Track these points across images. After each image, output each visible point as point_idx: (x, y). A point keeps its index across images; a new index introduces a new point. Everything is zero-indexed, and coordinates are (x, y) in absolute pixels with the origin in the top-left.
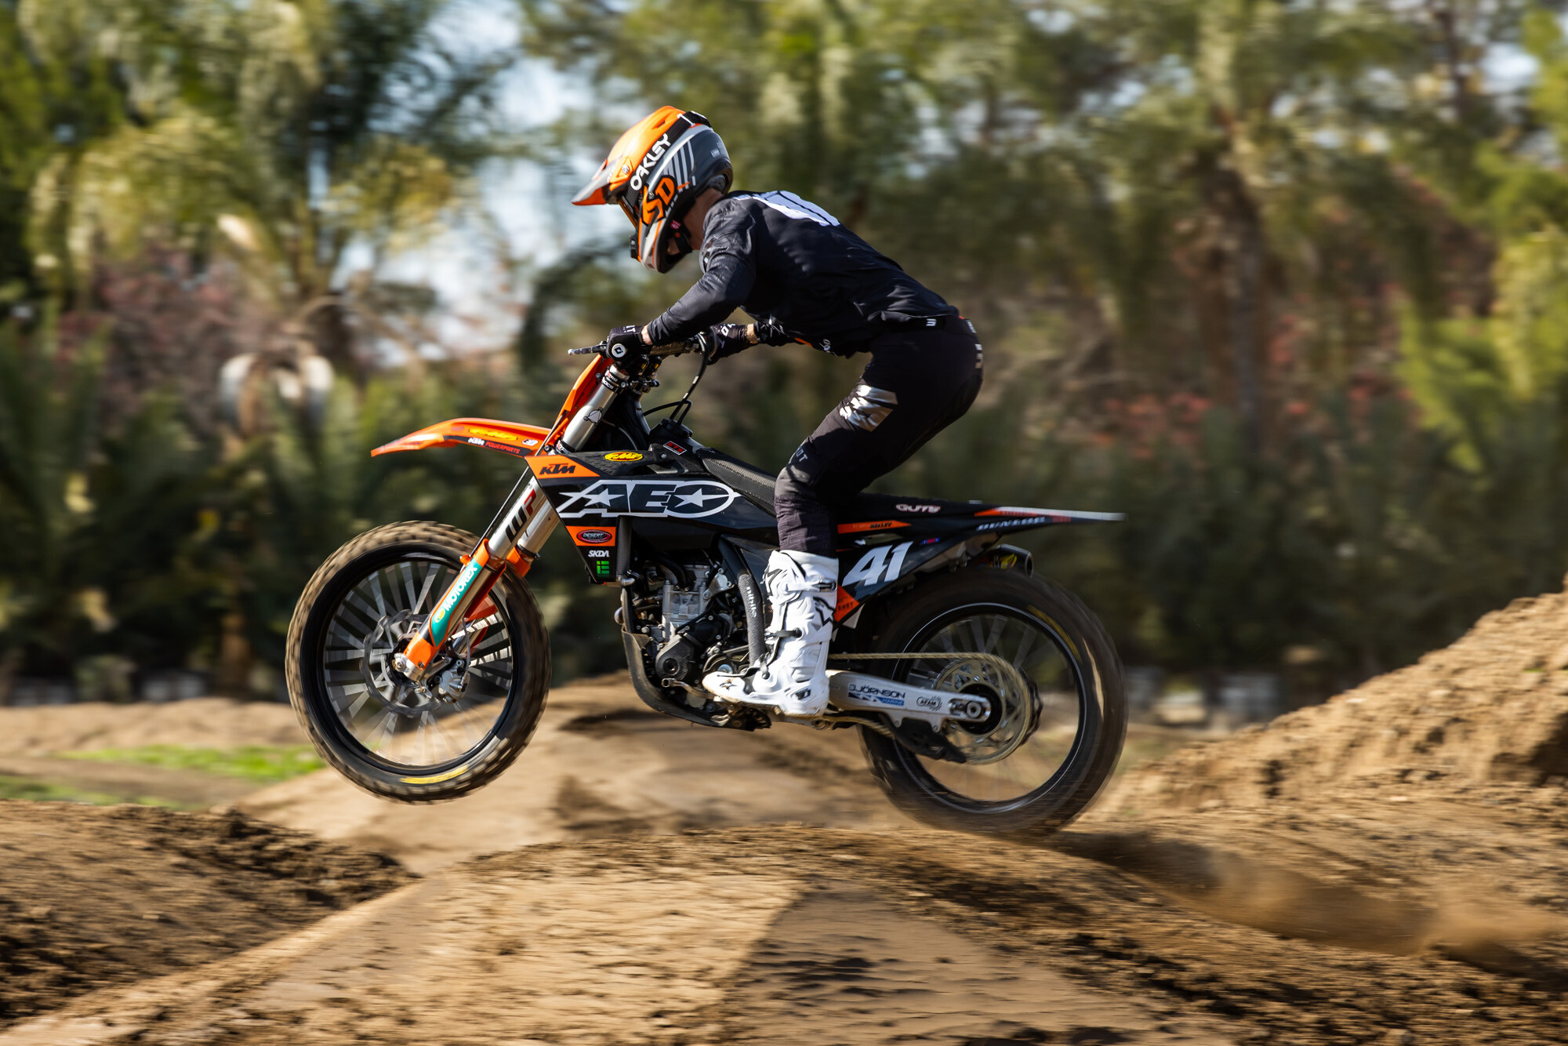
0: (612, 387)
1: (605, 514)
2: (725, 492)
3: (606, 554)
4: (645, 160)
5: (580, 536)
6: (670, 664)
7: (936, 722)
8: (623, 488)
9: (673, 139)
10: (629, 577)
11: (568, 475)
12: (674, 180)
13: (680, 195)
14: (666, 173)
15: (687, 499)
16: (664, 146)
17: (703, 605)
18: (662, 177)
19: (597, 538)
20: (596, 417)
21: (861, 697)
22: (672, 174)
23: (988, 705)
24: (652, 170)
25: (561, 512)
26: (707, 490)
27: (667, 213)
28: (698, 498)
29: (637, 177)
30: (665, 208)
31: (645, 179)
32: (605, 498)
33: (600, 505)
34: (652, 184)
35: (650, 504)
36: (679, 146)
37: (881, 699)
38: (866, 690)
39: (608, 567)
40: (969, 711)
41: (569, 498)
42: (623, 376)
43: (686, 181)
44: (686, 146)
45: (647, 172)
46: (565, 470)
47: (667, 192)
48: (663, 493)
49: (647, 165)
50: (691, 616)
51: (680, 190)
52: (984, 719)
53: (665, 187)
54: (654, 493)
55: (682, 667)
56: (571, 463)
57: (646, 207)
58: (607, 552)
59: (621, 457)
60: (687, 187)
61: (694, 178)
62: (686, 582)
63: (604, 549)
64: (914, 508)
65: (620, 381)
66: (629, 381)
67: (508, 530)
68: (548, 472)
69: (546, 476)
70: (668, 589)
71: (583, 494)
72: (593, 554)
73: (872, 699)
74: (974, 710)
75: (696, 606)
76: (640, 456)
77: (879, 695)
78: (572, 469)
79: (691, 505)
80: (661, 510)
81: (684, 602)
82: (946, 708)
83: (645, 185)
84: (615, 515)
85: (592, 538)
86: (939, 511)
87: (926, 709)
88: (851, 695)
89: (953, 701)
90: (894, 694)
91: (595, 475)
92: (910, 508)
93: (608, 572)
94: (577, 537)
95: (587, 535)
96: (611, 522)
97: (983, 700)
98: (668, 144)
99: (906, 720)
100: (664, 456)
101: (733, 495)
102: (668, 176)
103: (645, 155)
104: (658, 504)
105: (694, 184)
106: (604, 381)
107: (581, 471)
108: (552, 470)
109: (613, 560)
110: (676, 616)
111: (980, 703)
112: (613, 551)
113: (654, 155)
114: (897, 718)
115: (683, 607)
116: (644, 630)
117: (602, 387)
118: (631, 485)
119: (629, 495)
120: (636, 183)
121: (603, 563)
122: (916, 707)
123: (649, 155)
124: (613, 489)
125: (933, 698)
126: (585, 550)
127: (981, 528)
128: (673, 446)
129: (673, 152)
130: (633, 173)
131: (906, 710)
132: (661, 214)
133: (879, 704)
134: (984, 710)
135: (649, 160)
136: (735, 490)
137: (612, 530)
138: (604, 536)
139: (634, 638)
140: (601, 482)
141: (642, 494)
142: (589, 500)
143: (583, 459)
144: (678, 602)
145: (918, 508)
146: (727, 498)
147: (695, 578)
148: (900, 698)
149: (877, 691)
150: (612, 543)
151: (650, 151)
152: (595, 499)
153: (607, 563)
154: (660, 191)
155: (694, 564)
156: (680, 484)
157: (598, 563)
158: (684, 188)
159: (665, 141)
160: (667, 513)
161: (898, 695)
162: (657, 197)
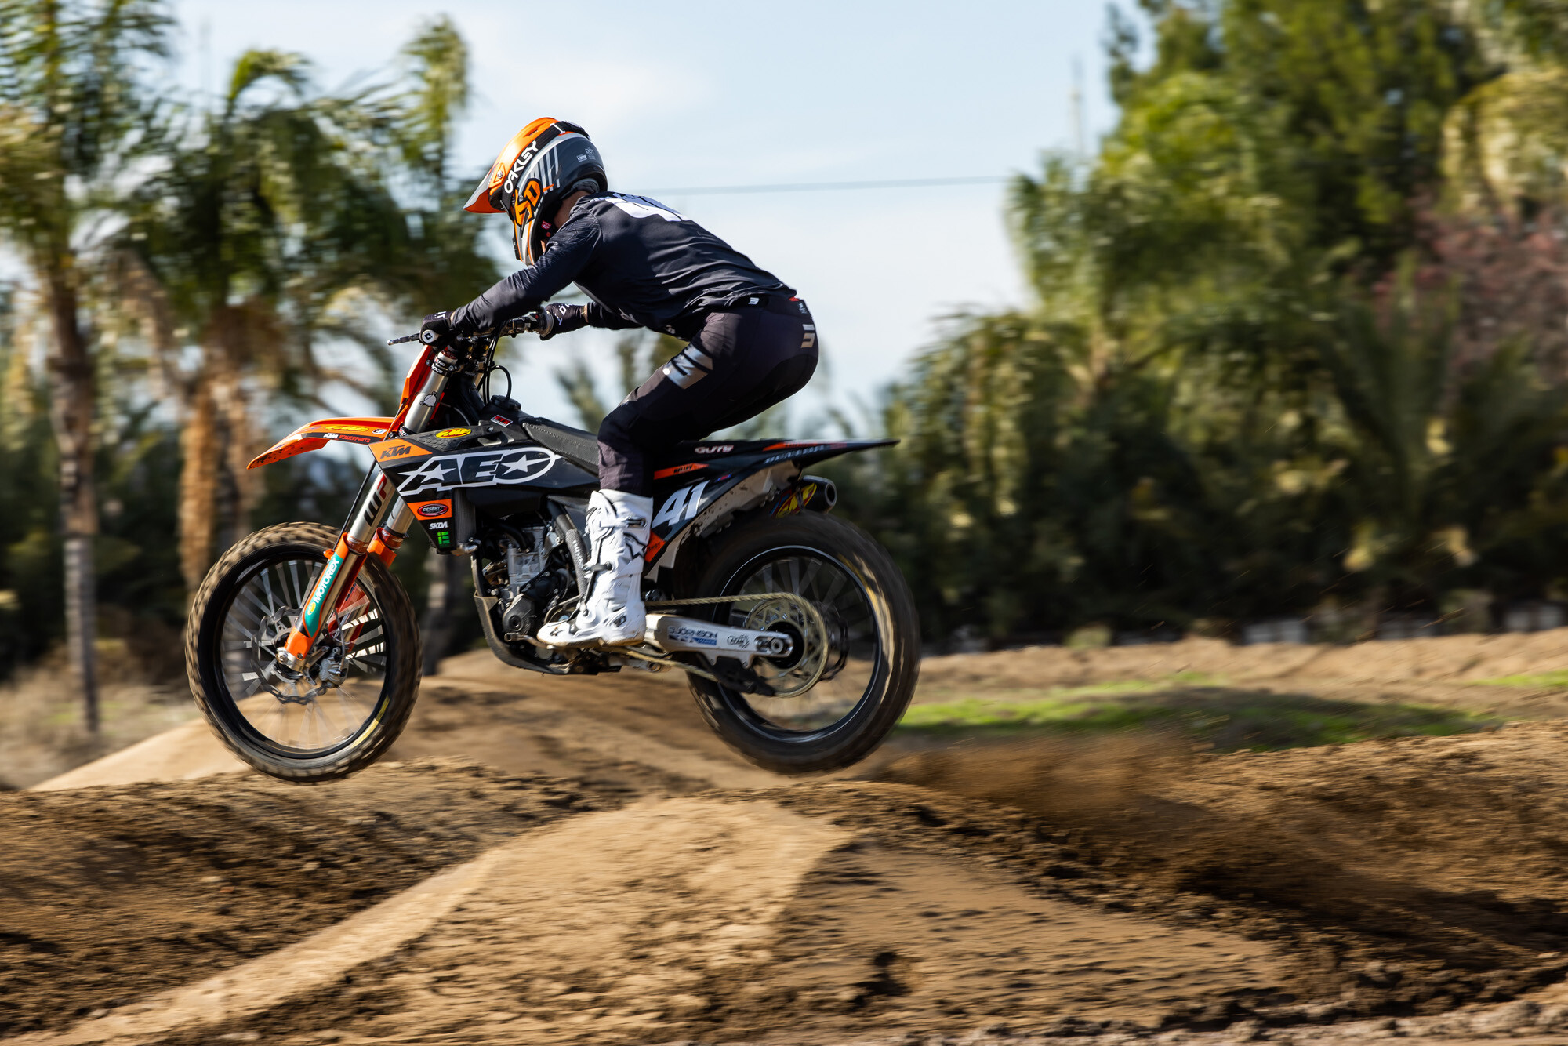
0: (441, 372)
1: (440, 488)
2: (546, 456)
3: (445, 525)
4: (515, 165)
5: (420, 512)
6: (515, 621)
7: (746, 660)
8: (453, 463)
9: (540, 147)
10: (471, 544)
11: (404, 455)
12: (539, 182)
13: (546, 197)
14: (532, 177)
15: (513, 466)
17: (543, 563)
18: (529, 180)
19: (435, 511)
20: (431, 401)
21: (679, 638)
22: (537, 177)
23: (790, 641)
24: (520, 173)
25: (401, 491)
26: (531, 456)
27: (535, 214)
28: (523, 464)
29: (509, 181)
30: (533, 209)
31: (516, 182)
32: (439, 473)
33: (434, 481)
35: (479, 474)
36: (546, 150)
37: (697, 639)
38: (683, 632)
39: (447, 537)
40: (773, 647)
41: (407, 477)
42: (450, 361)
43: (551, 183)
44: (551, 152)
45: (517, 177)
46: (402, 452)
47: (534, 194)
48: (491, 463)
49: (516, 170)
50: (533, 575)
51: (545, 192)
52: (788, 654)
53: (531, 189)
54: (483, 464)
55: (525, 623)
56: (407, 444)
57: (518, 208)
58: (446, 523)
59: (451, 434)
60: (551, 189)
61: (558, 181)
62: (527, 544)
63: (442, 520)
64: (710, 449)
65: (448, 365)
66: (457, 364)
67: (366, 515)
68: (388, 455)
69: (386, 459)
70: (512, 552)
71: (419, 472)
72: (433, 526)
73: (689, 640)
74: (777, 646)
75: (537, 565)
76: (468, 431)
77: (695, 636)
78: (408, 450)
79: (517, 471)
80: (490, 479)
81: (526, 563)
82: (753, 646)
83: (516, 188)
84: (449, 488)
85: (431, 512)
86: (732, 450)
87: (736, 647)
88: (671, 637)
89: (759, 638)
90: (708, 635)
91: (428, 453)
92: (707, 450)
93: (448, 542)
94: (418, 512)
95: (427, 509)
96: (445, 495)
97: (785, 636)
98: (536, 150)
99: (720, 658)
100: (491, 429)
101: (554, 458)
102: (535, 179)
103: (515, 161)
104: (487, 474)
105: (558, 186)
106: (433, 367)
107: (416, 451)
108: (391, 453)
109: (452, 530)
110: (520, 577)
111: (783, 640)
112: (451, 521)
114: (712, 657)
115: (525, 567)
116: (494, 592)
117: (433, 373)
118: (460, 459)
119: (460, 468)
120: (509, 188)
121: (443, 533)
122: (725, 646)
124: (445, 464)
125: (742, 637)
126: (426, 523)
127: (768, 461)
128: (499, 419)
129: (539, 157)
130: (506, 178)
131: (718, 649)
132: (530, 216)
133: (695, 645)
134: (786, 646)
135: (518, 166)
136: (556, 453)
137: (448, 502)
138: (442, 508)
139: (484, 600)
140: (434, 459)
141: (472, 465)
142: (424, 477)
143: (418, 439)
144: (521, 563)
145: (714, 449)
146: (547, 463)
147: (534, 540)
148: (713, 638)
149: (693, 632)
150: (449, 514)
151: (520, 157)
152: (429, 475)
153: (446, 533)
154: (528, 194)
155: (532, 526)
156: (506, 453)
157: (439, 534)
159: (533, 148)
160: (496, 481)
161: (711, 635)
162: (526, 199)
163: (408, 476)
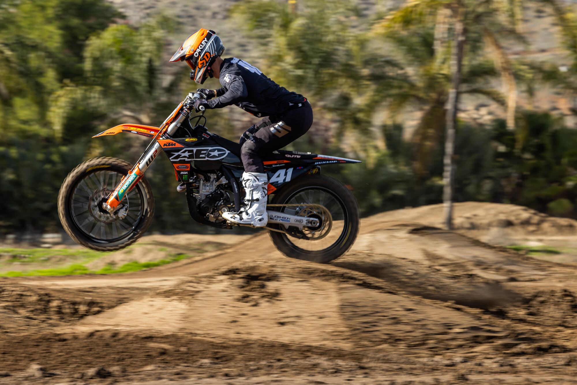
1: (186, 159)
2: (225, 151)
4: (200, 47)
5: (178, 167)
6: (206, 208)
7: (300, 227)
8: (192, 151)
9: (208, 39)
11: (173, 146)
12: (210, 53)
13: (212, 58)
14: (207, 51)
15: (213, 154)
16: (206, 42)
18: (206, 52)
19: (183, 168)
20: (178, 125)
21: (275, 219)
22: (209, 51)
23: (318, 221)
24: (202, 50)
25: (171, 159)
26: (219, 150)
27: (207, 65)
28: (216, 153)
29: (197, 52)
30: (207, 62)
31: (200, 53)
32: (187, 154)
33: (185, 157)
34: (202, 55)
35: (201, 156)
36: (210, 41)
37: (282, 220)
38: (276, 217)
40: (312, 223)
43: (214, 53)
45: (200, 51)
47: (208, 57)
48: (205, 152)
50: (211, 191)
51: (212, 57)
52: (317, 226)
53: (207, 56)
54: (202, 152)
55: (210, 209)
56: (174, 142)
57: (200, 62)
58: (187, 172)
59: (190, 140)
60: (214, 55)
61: (216, 52)
63: (186, 171)
64: (292, 156)
69: (165, 147)
70: (202, 181)
71: (179, 153)
72: (182, 173)
73: (279, 220)
74: (314, 223)
75: (212, 188)
76: (196, 139)
77: (281, 218)
78: (175, 144)
81: (207, 186)
82: (304, 223)
83: (200, 55)
84: (190, 160)
85: (182, 168)
86: (300, 157)
87: (298, 223)
88: (271, 219)
89: (307, 220)
90: (286, 218)
91: (183, 146)
92: (290, 156)
93: (187, 179)
95: (180, 167)
96: (188, 162)
98: (207, 41)
99: (290, 227)
100: (203, 139)
101: (228, 152)
103: (199, 45)
104: (204, 156)
105: (216, 54)
107: (178, 145)
108: (167, 145)
111: (316, 221)
112: (189, 172)
113: (203, 45)
114: (287, 226)
117: (181, 115)
118: (195, 150)
119: (194, 153)
120: (196, 54)
122: (294, 222)
124: (189, 151)
125: (300, 219)
126: (180, 172)
127: (316, 163)
128: (205, 135)
129: (209, 44)
130: (195, 51)
131: (290, 223)
132: (205, 65)
133: (281, 222)
134: (317, 223)
136: (229, 150)
137: (189, 165)
138: (186, 167)
140: (186, 149)
141: (199, 152)
142: (181, 155)
143: (178, 141)
145: (293, 156)
146: (226, 153)
147: (211, 178)
148: (288, 219)
149: (280, 217)
150: (189, 169)
151: (201, 44)
152: (183, 155)
153: (187, 176)
154: (205, 57)
156: (210, 148)
157: (184, 176)
158: (213, 56)
159: (206, 40)
160: (207, 159)
162: (204, 59)
163: (175, 154)
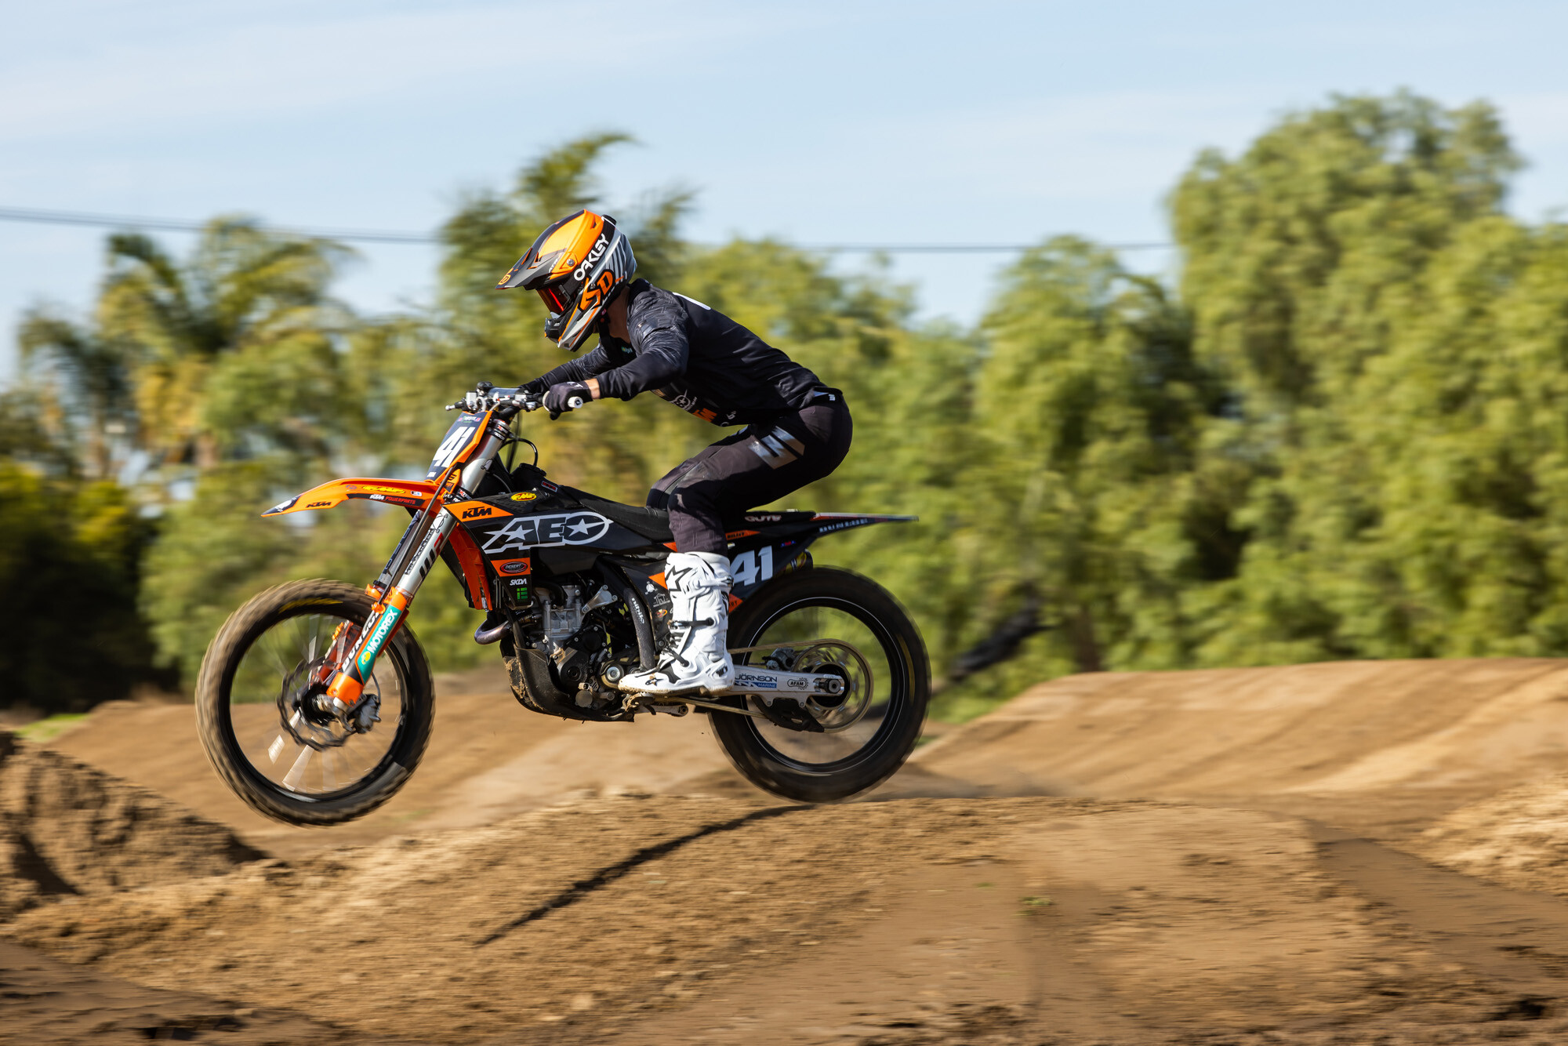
1: (521, 547)
2: (601, 520)
3: (524, 581)
4: (590, 256)
5: (503, 569)
7: (802, 699)
8: (530, 524)
9: (609, 240)
11: (486, 516)
12: (613, 274)
13: (617, 287)
14: (607, 268)
15: (576, 529)
16: (603, 244)
17: (580, 620)
18: (604, 271)
19: (516, 569)
21: (739, 684)
22: (612, 268)
23: (843, 681)
24: (595, 264)
25: (486, 549)
26: (587, 519)
27: (604, 302)
28: (583, 527)
29: (582, 270)
30: (603, 297)
31: (589, 271)
32: (520, 533)
33: (516, 540)
34: (594, 277)
35: (551, 536)
36: (615, 244)
37: (757, 684)
38: (744, 677)
39: (526, 593)
40: (828, 688)
41: (490, 537)
43: (622, 275)
44: (619, 245)
45: (591, 266)
46: (483, 512)
47: (607, 284)
48: (557, 525)
49: (591, 260)
51: (617, 283)
52: (838, 693)
53: (605, 279)
54: (553, 526)
56: (487, 506)
57: (587, 295)
58: (525, 580)
59: (523, 497)
60: (622, 279)
61: (626, 272)
63: (522, 577)
68: (469, 516)
69: (466, 519)
71: (503, 532)
72: (513, 583)
73: (750, 684)
74: (831, 686)
75: (574, 621)
76: (534, 495)
77: (756, 681)
78: (489, 511)
79: (579, 533)
80: (560, 539)
82: (810, 687)
83: (588, 276)
84: (528, 547)
85: (513, 569)
87: (796, 689)
89: (815, 681)
90: (768, 679)
91: (510, 514)
93: (526, 597)
94: (501, 569)
95: (509, 567)
96: (525, 553)
97: (838, 677)
98: (607, 243)
99: (777, 701)
101: (607, 522)
102: (609, 270)
103: (588, 250)
104: (555, 535)
105: (626, 277)
107: (498, 513)
108: (472, 514)
111: (837, 681)
112: (530, 578)
113: (598, 252)
114: (770, 698)
118: (537, 520)
119: (537, 529)
120: (579, 275)
121: (522, 589)
122: (786, 688)
123: (593, 252)
124: (525, 526)
125: (801, 679)
126: (507, 580)
128: (547, 485)
129: (612, 250)
130: (578, 267)
131: (779, 691)
132: (597, 303)
133: (756, 689)
134: (840, 686)
135: (593, 256)
137: (528, 560)
138: (522, 566)
140: (516, 520)
141: (546, 527)
142: (509, 536)
143: (495, 501)
146: (602, 526)
148: (773, 682)
149: (754, 677)
150: (528, 572)
151: (593, 248)
152: (513, 535)
153: (525, 589)
154: (601, 282)
157: (518, 590)
158: (620, 281)
159: (604, 240)
160: (563, 542)
161: (771, 679)
162: (598, 287)
163: (493, 536)
